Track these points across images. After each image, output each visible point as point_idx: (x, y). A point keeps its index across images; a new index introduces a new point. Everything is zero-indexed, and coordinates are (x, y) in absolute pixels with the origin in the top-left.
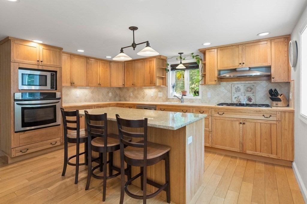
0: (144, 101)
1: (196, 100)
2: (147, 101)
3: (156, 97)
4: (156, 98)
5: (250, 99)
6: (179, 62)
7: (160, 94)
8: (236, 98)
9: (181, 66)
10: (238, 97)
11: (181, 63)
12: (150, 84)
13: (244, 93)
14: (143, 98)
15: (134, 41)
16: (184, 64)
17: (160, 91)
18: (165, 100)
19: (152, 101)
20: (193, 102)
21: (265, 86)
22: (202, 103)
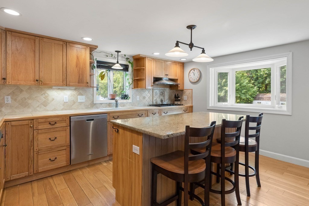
0: (48, 111)
1: (126, 104)
2: (55, 110)
3: (74, 103)
4: (73, 105)
5: (162, 101)
6: (115, 61)
7: (81, 99)
8: (155, 100)
9: (117, 66)
10: (156, 99)
11: (118, 62)
12: (79, 83)
13: (159, 96)
14: (45, 106)
15: (191, 41)
16: (121, 65)
17: (81, 94)
18: (89, 106)
19: (66, 110)
20: (124, 106)
21: (168, 92)
22: (132, 106)
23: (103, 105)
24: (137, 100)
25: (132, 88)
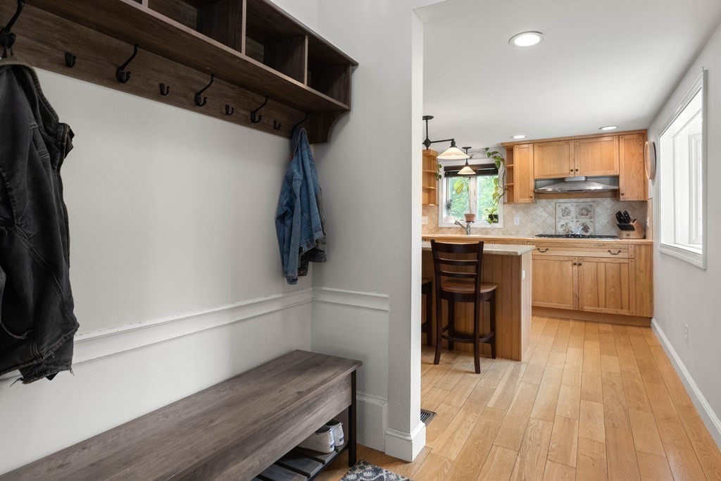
1: (492, 230)
5: (586, 228)
6: (464, 163)
7: (424, 220)
8: (563, 225)
9: (466, 170)
10: (567, 224)
11: (467, 164)
13: (576, 218)
15: (427, 137)
16: (471, 167)
17: (423, 215)
18: (433, 231)
21: (609, 207)
22: (504, 234)
23: (451, 230)
24: (515, 224)
25: (504, 204)
